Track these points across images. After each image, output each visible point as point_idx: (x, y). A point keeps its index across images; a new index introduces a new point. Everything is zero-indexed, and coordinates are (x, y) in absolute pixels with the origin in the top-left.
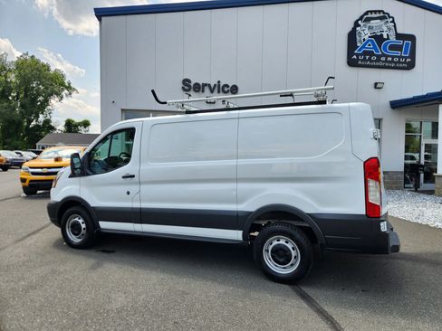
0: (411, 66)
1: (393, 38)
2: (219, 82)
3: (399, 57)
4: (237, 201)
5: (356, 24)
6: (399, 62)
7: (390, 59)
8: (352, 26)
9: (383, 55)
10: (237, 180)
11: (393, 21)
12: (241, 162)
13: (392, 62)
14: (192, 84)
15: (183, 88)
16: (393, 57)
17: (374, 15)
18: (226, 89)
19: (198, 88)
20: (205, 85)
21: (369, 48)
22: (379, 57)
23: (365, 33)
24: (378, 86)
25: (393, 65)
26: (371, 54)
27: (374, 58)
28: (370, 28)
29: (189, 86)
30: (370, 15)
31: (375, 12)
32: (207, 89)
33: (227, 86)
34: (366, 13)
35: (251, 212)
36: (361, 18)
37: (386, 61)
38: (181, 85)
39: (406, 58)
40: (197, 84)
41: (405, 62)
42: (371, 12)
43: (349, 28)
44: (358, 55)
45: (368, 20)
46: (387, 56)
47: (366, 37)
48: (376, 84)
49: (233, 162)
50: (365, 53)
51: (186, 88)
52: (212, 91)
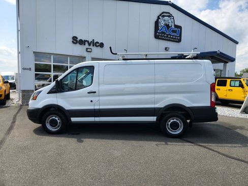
0: (179, 41)
1: (173, 27)
2: (93, 40)
3: (175, 36)
4: (155, 103)
5: (159, 18)
6: (175, 38)
7: (172, 37)
8: (157, 18)
9: (169, 34)
10: (155, 93)
11: (173, 19)
12: (157, 85)
13: (172, 38)
14: (78, 40)
15: (73, 42)
16: (173, 36)
17: (166, 14)
18: (97, 44)
19: (82, 42)
20: (85, 41)
21: (164, 30)
22: (167, 35)
23: (162, 23)
24: (167, 49)
25: (173, 40)
26: (164, 33)
27: (166, 35)
28: (164, 20)
29: (77, 41)
30: (164, 14)
31: (167, 13)
32: (86, 43)
33: (98, 43)
34: (163, 13)
35: (161, 108)
36: (161, 15)
37: (170, 38)
38: (72, 40)
39: (178, 37)
40: (81, 40)
41: (177, 39)
42: (165, 13)
43: (156, 19)
44: (159, 33)
45: (164, 16)
46: (171, 35)
47: (163, 25)
48: (166, 48)
49: (153, 85)
50: (162, 33)
51: (75, 42)
52: (89, 45)
